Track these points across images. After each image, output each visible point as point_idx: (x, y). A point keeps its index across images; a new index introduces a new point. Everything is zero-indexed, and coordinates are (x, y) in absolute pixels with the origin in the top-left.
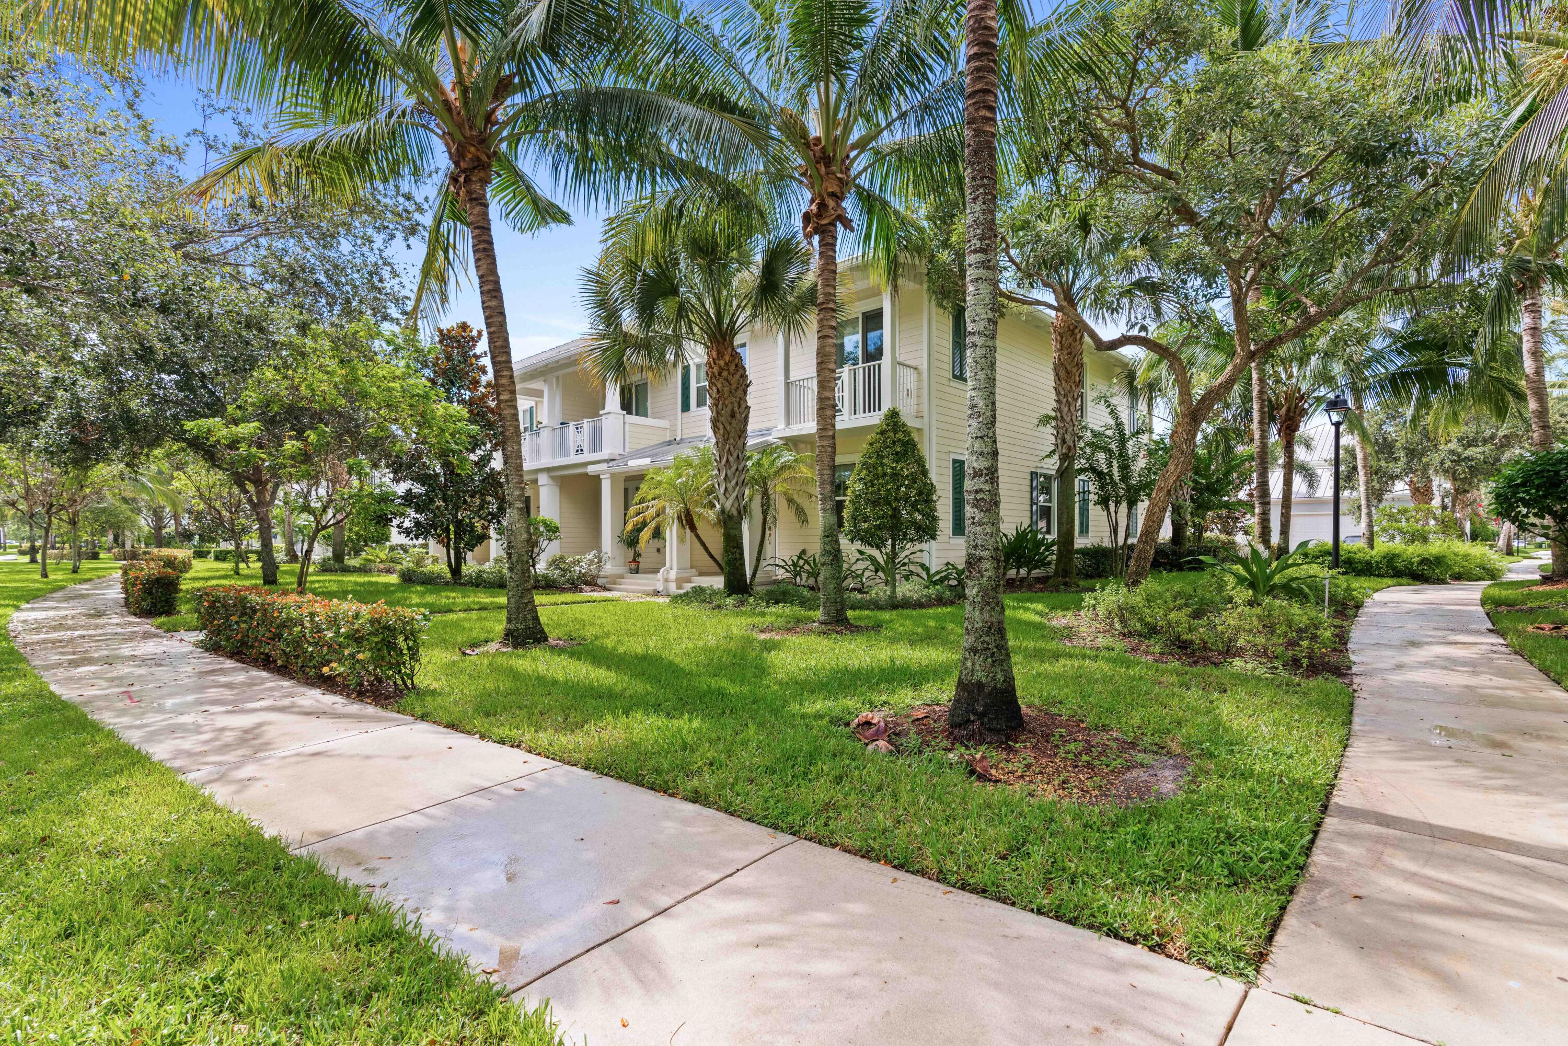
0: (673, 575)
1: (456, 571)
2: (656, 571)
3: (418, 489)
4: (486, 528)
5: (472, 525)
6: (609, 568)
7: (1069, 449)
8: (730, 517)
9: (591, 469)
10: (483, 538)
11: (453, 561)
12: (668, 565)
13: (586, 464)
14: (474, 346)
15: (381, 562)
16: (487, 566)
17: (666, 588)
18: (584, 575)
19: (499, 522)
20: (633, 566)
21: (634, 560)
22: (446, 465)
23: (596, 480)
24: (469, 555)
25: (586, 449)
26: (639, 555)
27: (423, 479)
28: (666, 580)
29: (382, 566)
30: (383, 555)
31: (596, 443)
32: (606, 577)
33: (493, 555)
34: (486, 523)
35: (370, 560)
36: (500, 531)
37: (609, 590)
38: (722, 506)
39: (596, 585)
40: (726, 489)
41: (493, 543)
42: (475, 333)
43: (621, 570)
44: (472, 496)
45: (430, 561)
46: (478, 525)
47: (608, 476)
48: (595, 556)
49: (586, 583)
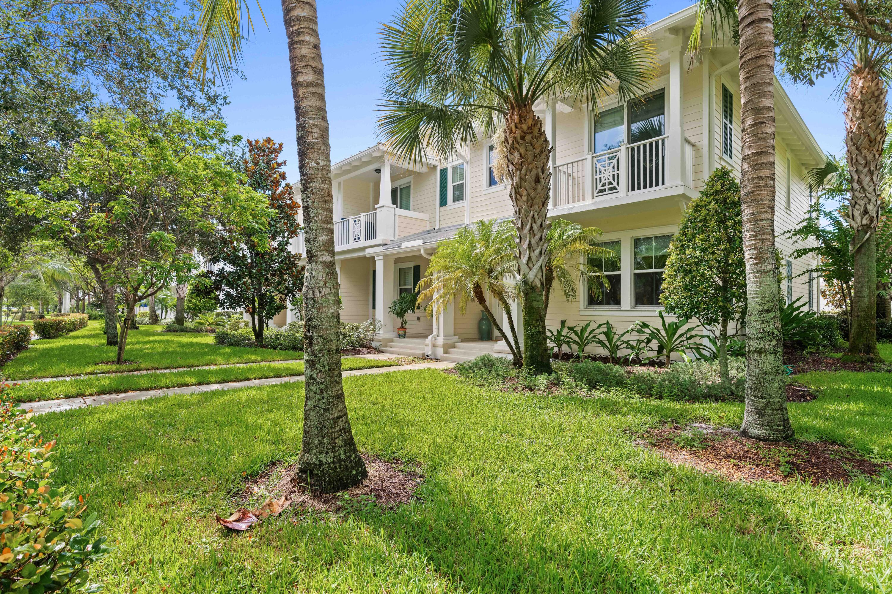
0: (440, 341)
1: (259, 334)
2: (425, 336)
3: (229, 268)
4: (283, 300)
5: (272, 298)
6: (382, 334)
7: (871, 220)
8: (533, 288)
9: (368, 252)
10: (281, 308)
11: (257, 326)
12: (435, 333)
13: (363, 249)
14: (276, 156)
15: (210, 324)
16: (284, 329)
17: (434, 353)
18: (361, 339)
19: (293, 296)
20: (401, 332)
21: (402, 327)
22: (252, 247)
23: (371, 260)
24: (271, 322)
25: (362, 237)
26: (406, 323)
27: (234, 260)
28: (434, 346)
29: (209, 328)
30: (211, 320)
31: (371, 232)
32: (379, 341)
33: (289, 321)
34: (283, 296)
35: (201, 324)
36: (294, 303)
37: (382, 352)
38: (525, 276)
39: (370, 347)
40: (530, 258)
41: (288, 311)
42: (277, 146)
43: (391, 335)
44: (273, 275)
45: (242, 325)
46: (277, 299)
47: (381, 257)
48: (371, 324)
49: (362, 346)
